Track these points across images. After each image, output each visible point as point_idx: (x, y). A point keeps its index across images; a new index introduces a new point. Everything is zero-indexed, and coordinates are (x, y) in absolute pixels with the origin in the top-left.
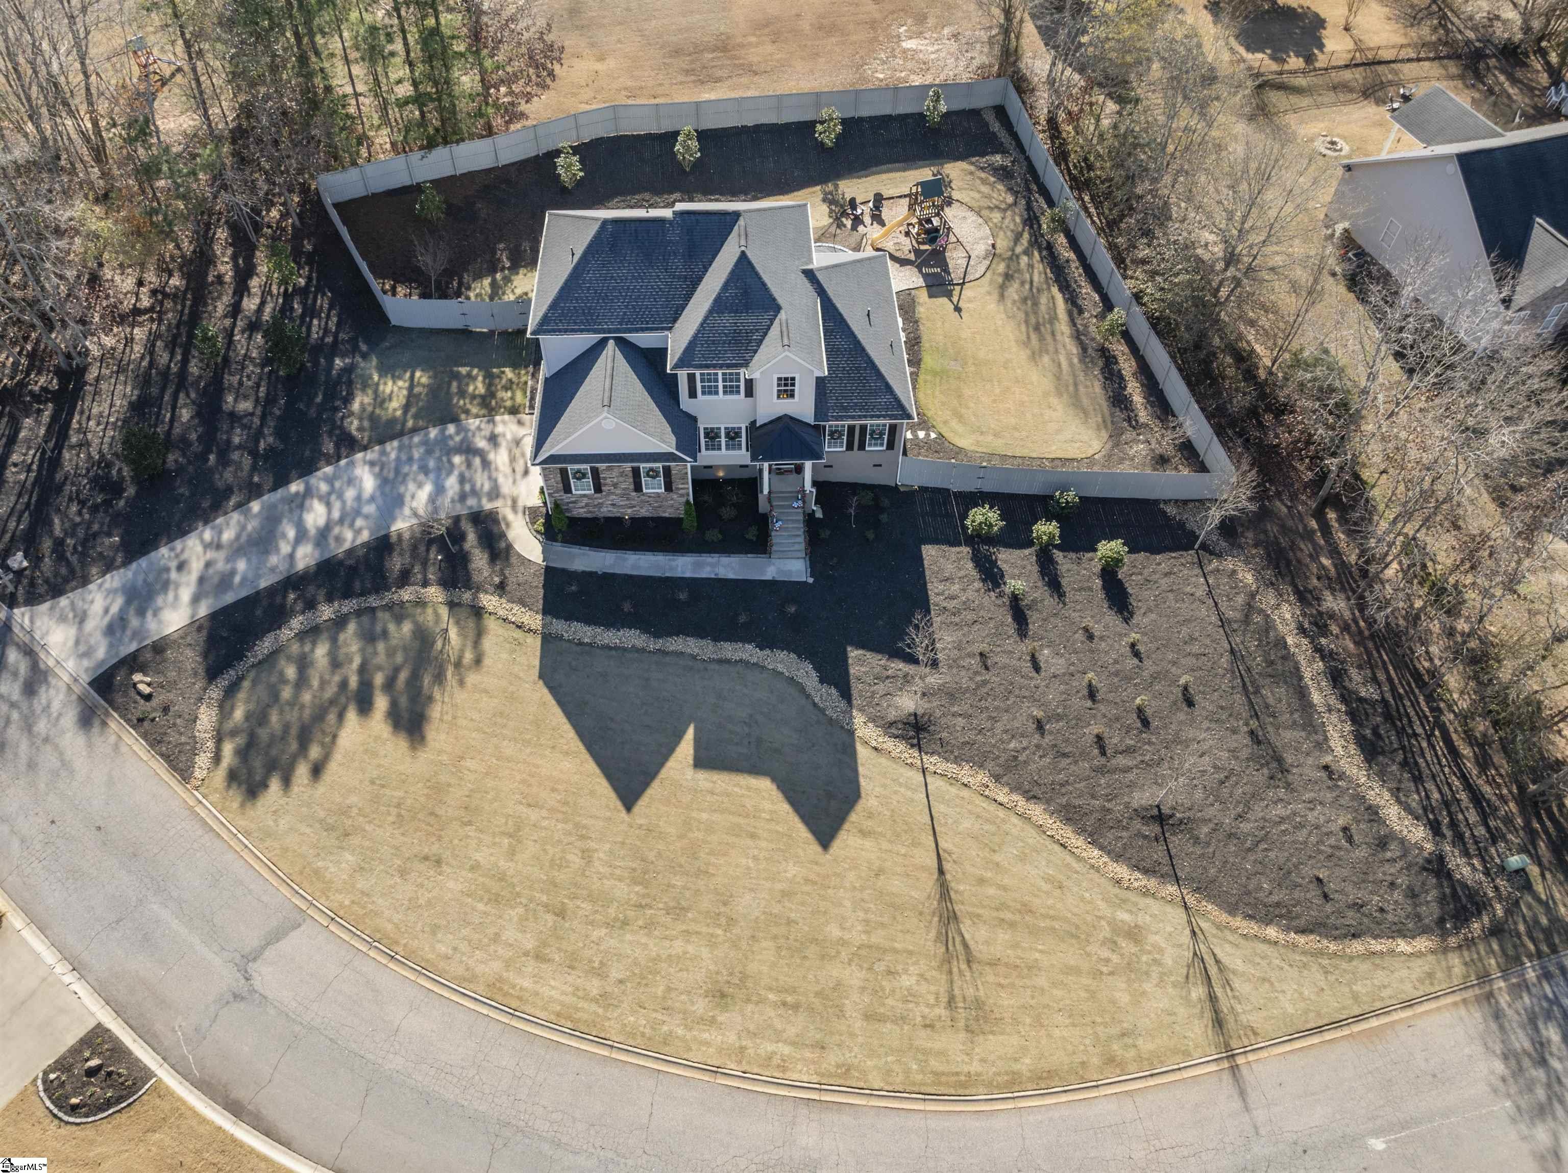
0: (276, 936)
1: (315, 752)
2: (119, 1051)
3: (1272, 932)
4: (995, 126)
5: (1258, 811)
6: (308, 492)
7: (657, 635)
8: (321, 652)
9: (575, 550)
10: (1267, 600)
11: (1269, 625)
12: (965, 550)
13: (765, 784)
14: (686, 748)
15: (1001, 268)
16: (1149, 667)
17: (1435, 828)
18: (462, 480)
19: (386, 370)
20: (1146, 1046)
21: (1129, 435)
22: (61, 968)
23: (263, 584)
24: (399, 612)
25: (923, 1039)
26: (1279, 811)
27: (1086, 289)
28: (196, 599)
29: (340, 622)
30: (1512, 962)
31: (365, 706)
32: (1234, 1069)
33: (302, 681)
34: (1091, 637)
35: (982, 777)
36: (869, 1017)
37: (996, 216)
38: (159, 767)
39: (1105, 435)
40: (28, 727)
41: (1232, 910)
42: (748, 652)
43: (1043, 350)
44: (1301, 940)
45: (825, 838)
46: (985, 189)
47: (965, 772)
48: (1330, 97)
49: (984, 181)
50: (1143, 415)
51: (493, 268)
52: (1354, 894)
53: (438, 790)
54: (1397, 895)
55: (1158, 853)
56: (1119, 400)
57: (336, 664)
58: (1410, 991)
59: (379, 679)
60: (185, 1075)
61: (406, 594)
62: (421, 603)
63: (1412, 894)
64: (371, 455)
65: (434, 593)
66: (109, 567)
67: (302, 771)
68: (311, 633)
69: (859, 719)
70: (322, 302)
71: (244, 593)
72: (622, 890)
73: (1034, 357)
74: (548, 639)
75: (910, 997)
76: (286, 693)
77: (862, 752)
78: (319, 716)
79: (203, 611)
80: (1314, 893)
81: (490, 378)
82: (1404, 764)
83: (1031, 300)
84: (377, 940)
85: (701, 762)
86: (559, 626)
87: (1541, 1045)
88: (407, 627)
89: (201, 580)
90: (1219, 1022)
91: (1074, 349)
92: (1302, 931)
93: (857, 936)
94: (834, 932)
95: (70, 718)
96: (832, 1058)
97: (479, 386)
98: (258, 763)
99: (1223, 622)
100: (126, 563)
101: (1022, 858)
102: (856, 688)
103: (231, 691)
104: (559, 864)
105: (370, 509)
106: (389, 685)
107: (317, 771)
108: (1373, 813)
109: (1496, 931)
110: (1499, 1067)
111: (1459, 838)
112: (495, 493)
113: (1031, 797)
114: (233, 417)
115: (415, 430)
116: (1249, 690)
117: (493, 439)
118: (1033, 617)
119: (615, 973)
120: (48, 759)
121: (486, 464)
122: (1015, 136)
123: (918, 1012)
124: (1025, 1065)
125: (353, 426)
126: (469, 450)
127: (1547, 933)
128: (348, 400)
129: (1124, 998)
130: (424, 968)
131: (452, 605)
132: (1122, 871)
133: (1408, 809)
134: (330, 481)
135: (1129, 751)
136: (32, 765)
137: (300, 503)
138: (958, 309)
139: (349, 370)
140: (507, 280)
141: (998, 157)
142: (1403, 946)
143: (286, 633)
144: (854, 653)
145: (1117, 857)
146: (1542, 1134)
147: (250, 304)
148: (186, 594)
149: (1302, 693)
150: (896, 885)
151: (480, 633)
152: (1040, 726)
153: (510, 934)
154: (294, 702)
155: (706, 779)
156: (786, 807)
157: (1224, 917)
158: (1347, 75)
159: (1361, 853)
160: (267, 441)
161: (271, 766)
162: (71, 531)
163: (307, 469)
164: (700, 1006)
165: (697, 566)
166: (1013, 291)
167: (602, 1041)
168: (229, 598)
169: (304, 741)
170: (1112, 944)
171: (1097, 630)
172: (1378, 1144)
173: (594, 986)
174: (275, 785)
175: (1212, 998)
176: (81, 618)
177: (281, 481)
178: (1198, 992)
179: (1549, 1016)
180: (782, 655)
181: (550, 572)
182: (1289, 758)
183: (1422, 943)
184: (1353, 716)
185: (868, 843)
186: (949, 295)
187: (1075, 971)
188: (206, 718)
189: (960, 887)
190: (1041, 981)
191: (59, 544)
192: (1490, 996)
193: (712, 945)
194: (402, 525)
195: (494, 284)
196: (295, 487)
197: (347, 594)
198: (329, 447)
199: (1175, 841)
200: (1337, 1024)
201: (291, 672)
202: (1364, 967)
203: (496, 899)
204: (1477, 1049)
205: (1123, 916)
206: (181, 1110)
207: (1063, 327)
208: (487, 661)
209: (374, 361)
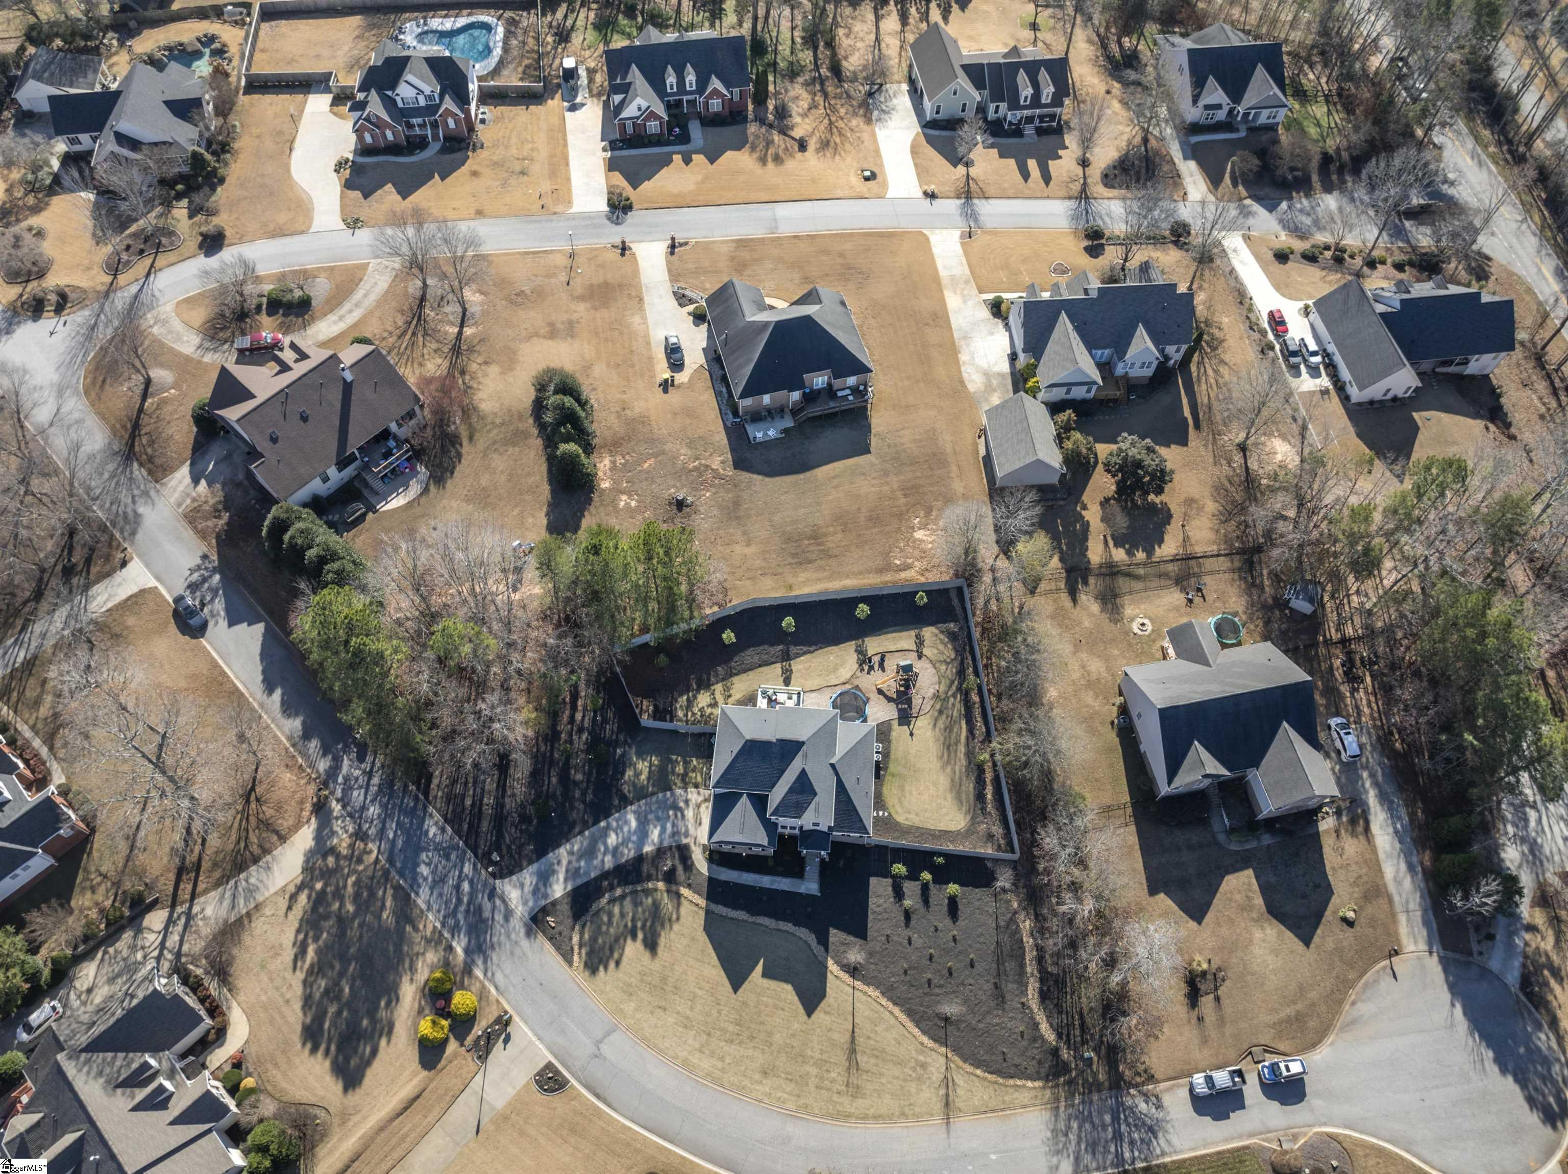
0: (608, 1034)
1: (616, 955)
2: (557, 1072)
3: (978, 1072)
4: (956, 602)
5: (988, 1020)
6: (608, 827)
7: (753, 915)
8: (616, 910)
9: (721, 869)
10: (1022, 916)
11: (1018, 930)
12: (890, 880)
13: (789, 987)
14: (759, 968)
15: (938, 706)
16: (959, 947)
17: (1059, 1036)
18: (673, 825)
19: (641, 755)
20: (917, 1110)
21: (981, 818)
22: (534, 1039)
23: (593, 875)
24: (647, 892)
25: (835, 1098)
26: (996, 1020)
27: (979, 724)
28: (566, 880)
29: (623, 897)
30: (1071, 1095)
31: (634, 937)
32: (948, 1123)
33: (610, 923)
34: (936, 930)
35: (877, 993)
36: (818, 1087)
37: (943, 667)
38: (560, 958)
39: (969, 817)
40: (508, 937)
41: (965, 1061)
42: (789, 927)
43: (948, 762)
44: (989, 1076)
45: (810, 1012)
46: (941, 647)
47: (870, 990)
48: (1155, 583)
49: (942, 641)
50: (990, 807)
51: (688, 691)
52: (1017, 1060)
53: (664, 979)
54: (1034, 1062)
55: (941, 1033)
56: (980, 797)
57: (622, 915)
58: (1026, 1101)
59: (639, 924)
60: (580, 1082)
61: (650, 885)
62: (656, 890)
63: (1040, 1062)
64: (634, 808)
65: (661, 885)
66: (531, 862)
67: (612, 965)
68: (612, 901)
69: (830, 963)
70: (610, 715)
71: (585, 880)
72: (731, 1028)
73: (943, 767)
74: (708, 912)
75: (833, 1081)
76: (604, 928)
77: (829, 975)
78: (617, 940)
79: (569, 888)
80: (1000, 1058)
81: (686, 763)
82: (1056, 1005)
83: (949, 729)
84: (644, 1039)
85: (765, 975)
86: (713, 907)
87: (1069, 1128)
88: (650, 900)
89: (567, 871)
90: (947, 1104)
91: (964, 762)
92: (990, 1073)
93: (817, 1055)
94: (809, 1052)
95: (522, 932)
96: (802, 1101)
97: (680, 769)
98: (596, 960)
99: (998, 927)
100: (538, 859)
101: (887, 1030)
102: (831, 948)
103: (583, 926)
104: (708, 1014)
105: (634, 838)
106: (643, 927)
107: (618, 963)
108: (1036, 1026)
109: (1070, 1082)
110: (1049, 1134)
111: (1068, 1041)
112: (687, 835)
113: (895, 1004)
114: (575, 783)
115: (653, 794)
116: (999, 962)
117: (687, 802)
118: (914, 917)
119: (727, 1061)
120: (518, 951)
121: (683, 816)
122: (964, 609)
123: (836, 1087)
124: (871, 1112)
125: (625, 789)
126: (676, 808)
127: (1091, 1085)
128: (623, 773)
129: (913, 1091)
130: (661, 1051)
131: (668, 891)
132: (925, 1039)
133: (1051, 1026)
134: (617, 821)
135: (941, 986)
136: (512, 953)
137: (605, 833)
138: (911, 734)
139: (623, 755)
140: (695, 697)
141: (952, 625)
142: (1029, 1084)
143: (604, 901)
144: (833, 931)
145: (924, 1032)
146: (1055, 1160)
147: (579, 716)
148: (561, 877)
149: (1022, 966)
150: (836, 1036)
151: (679, 905)
152: (905, 972)
153: (690, 1041)
154: (607, 933)
155: (766, 983)
156: (796, 998)
157: (961, 1063)
158: (1170, 567)
159: (1025, 1043)
160: (589, 797)
161: (600, 961)
162: (513, 841)
163: (607, 815)
164: (757, 1076)
165: (773, 882)
166: (941, 724)
167: (721, 1085)
168: (579, 882)
169: (612, 950)
170: (914, 1069)
171: (940, 926)
172: (993, 1157)
173: (720, 1065)
174: (601, 968)
175: (947, 1095)
176: (522, 886)
177: (596, 822)
178: (942, 1092)
179: (1076, 1118)
180: (803, 929)
181: (711, 880)
182: (1008, 997)
183: (1038, 1084)
184: (1042, 980)
185: (827, 1018)
186: (908, 724)
187: (897, 1078)
188: (576, 939)
189: (860, 1040)
190: (884, 1081)
191: (509, 847)
192: (1057, 1108)
193: (763, 1052)
194: (648, 849)
195: (688, 700)
196: (603, 824)
197: (627, 883)
198: (616, 802)
199: (949, 1028)
200: (993, 1111)
201: (605, 919)
202: (1011, 1090)
203: (686, 1027)
204: (1043, 1127)
205: (921, 1058)
206: (580, 1095)
207: (962, 748)
208: (682, 920)
209: (634, 750)
